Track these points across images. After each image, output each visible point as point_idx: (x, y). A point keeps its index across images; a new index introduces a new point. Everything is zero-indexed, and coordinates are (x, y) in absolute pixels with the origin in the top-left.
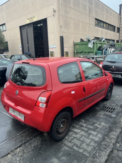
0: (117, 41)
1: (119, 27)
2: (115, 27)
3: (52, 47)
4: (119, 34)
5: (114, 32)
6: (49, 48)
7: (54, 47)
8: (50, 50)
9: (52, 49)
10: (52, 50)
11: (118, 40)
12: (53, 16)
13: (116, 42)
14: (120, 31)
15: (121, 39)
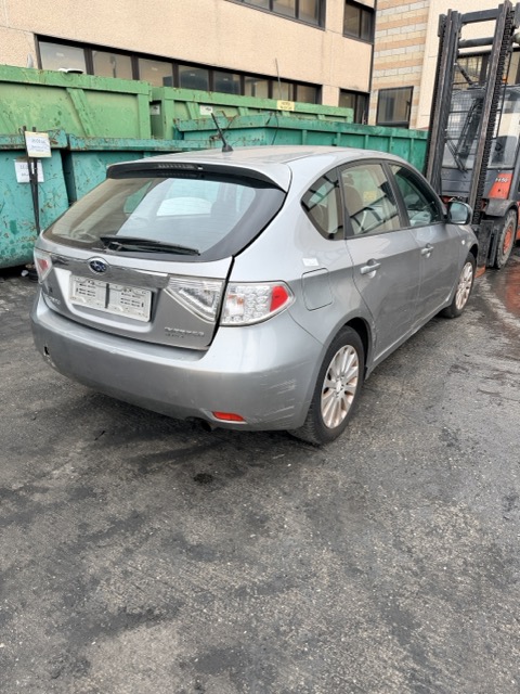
0: (343, 91)
1: (372, 5)
4: (366, 48)
5: (314, 32)
11: (366, 90)
13: (342, 103)
14: (377, 28)
15: (380, 81)
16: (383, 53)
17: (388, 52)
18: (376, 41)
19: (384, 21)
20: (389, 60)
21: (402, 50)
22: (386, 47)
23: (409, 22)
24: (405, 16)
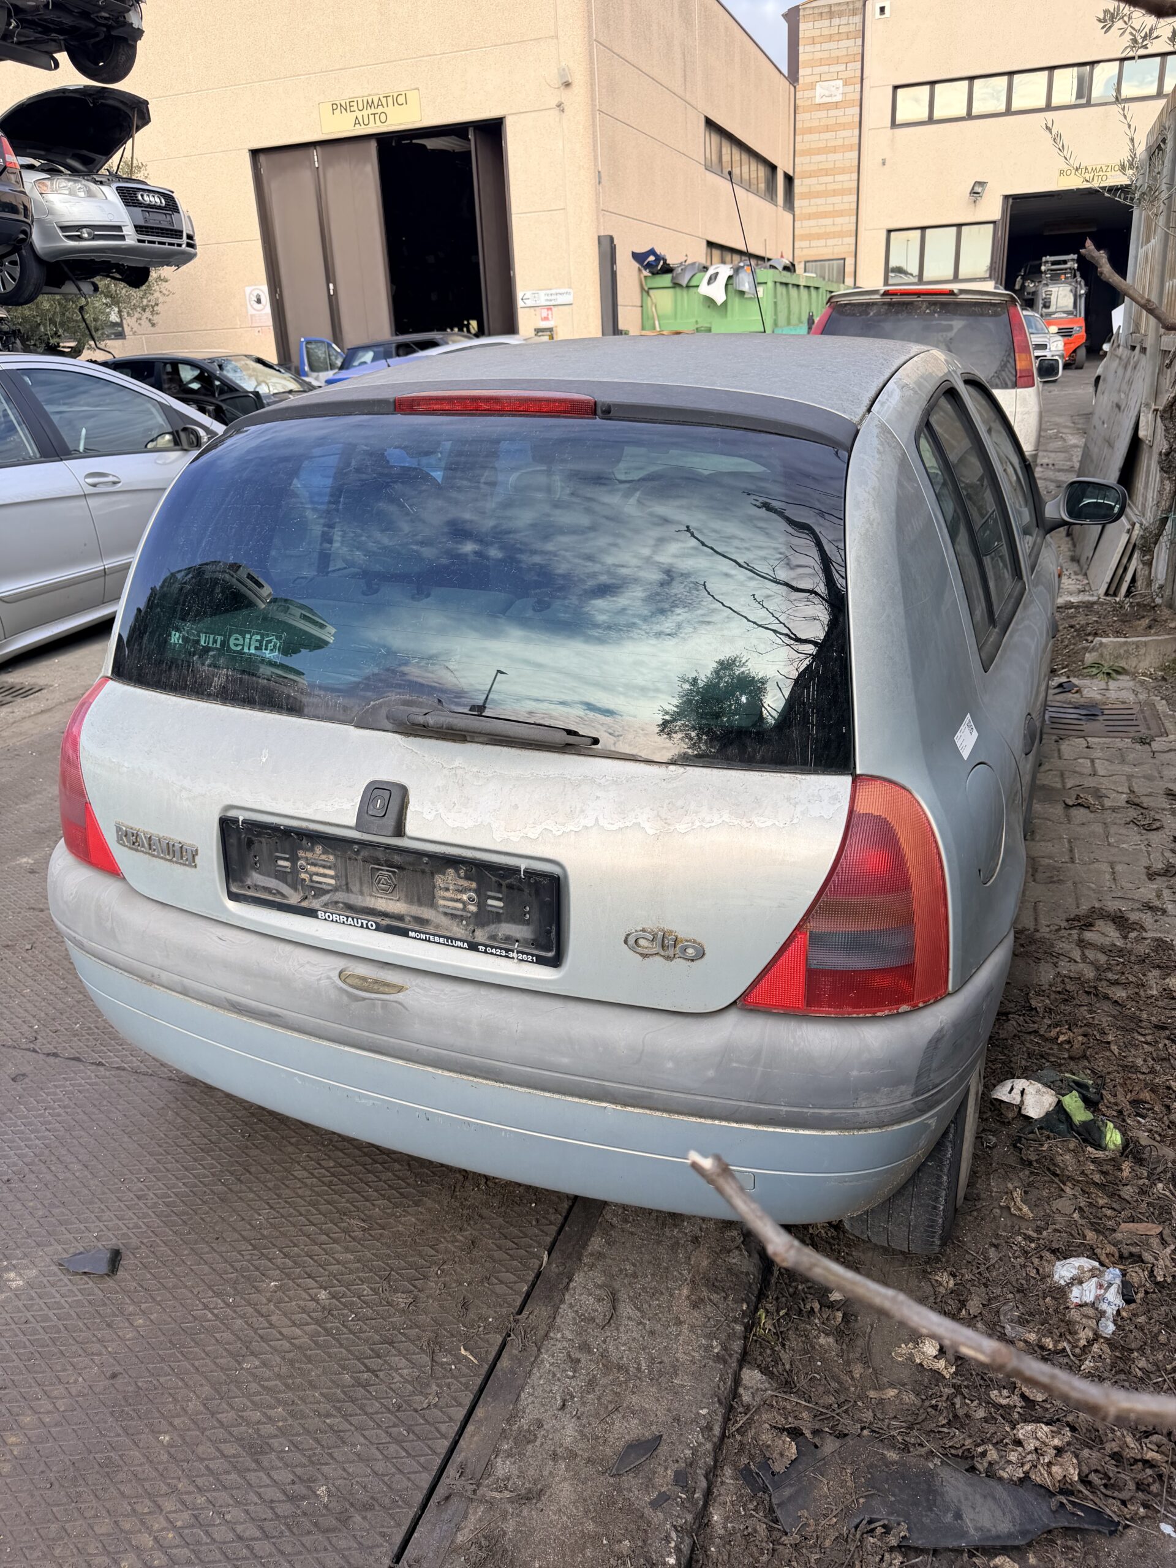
1: (791, 174)
2: (773, 168)
3: (544, 303)
4: (791, 218)
5: (775, 208)
6: (520, 304)
7: (561, 300)
8: (526, 321)
9: (544, 313)
10: (546, 319)
11: (792, 261)
12: (556, 112)
14: (796, 196)
15: (805, 252)
16: (806, 223)
17: (812, 222)
18: (797, 211)
19: (805, 189)
20: (814, 231)
21: (829, 221)
22: (809, 217)
23: (835, 193)
24: (830, 187)
